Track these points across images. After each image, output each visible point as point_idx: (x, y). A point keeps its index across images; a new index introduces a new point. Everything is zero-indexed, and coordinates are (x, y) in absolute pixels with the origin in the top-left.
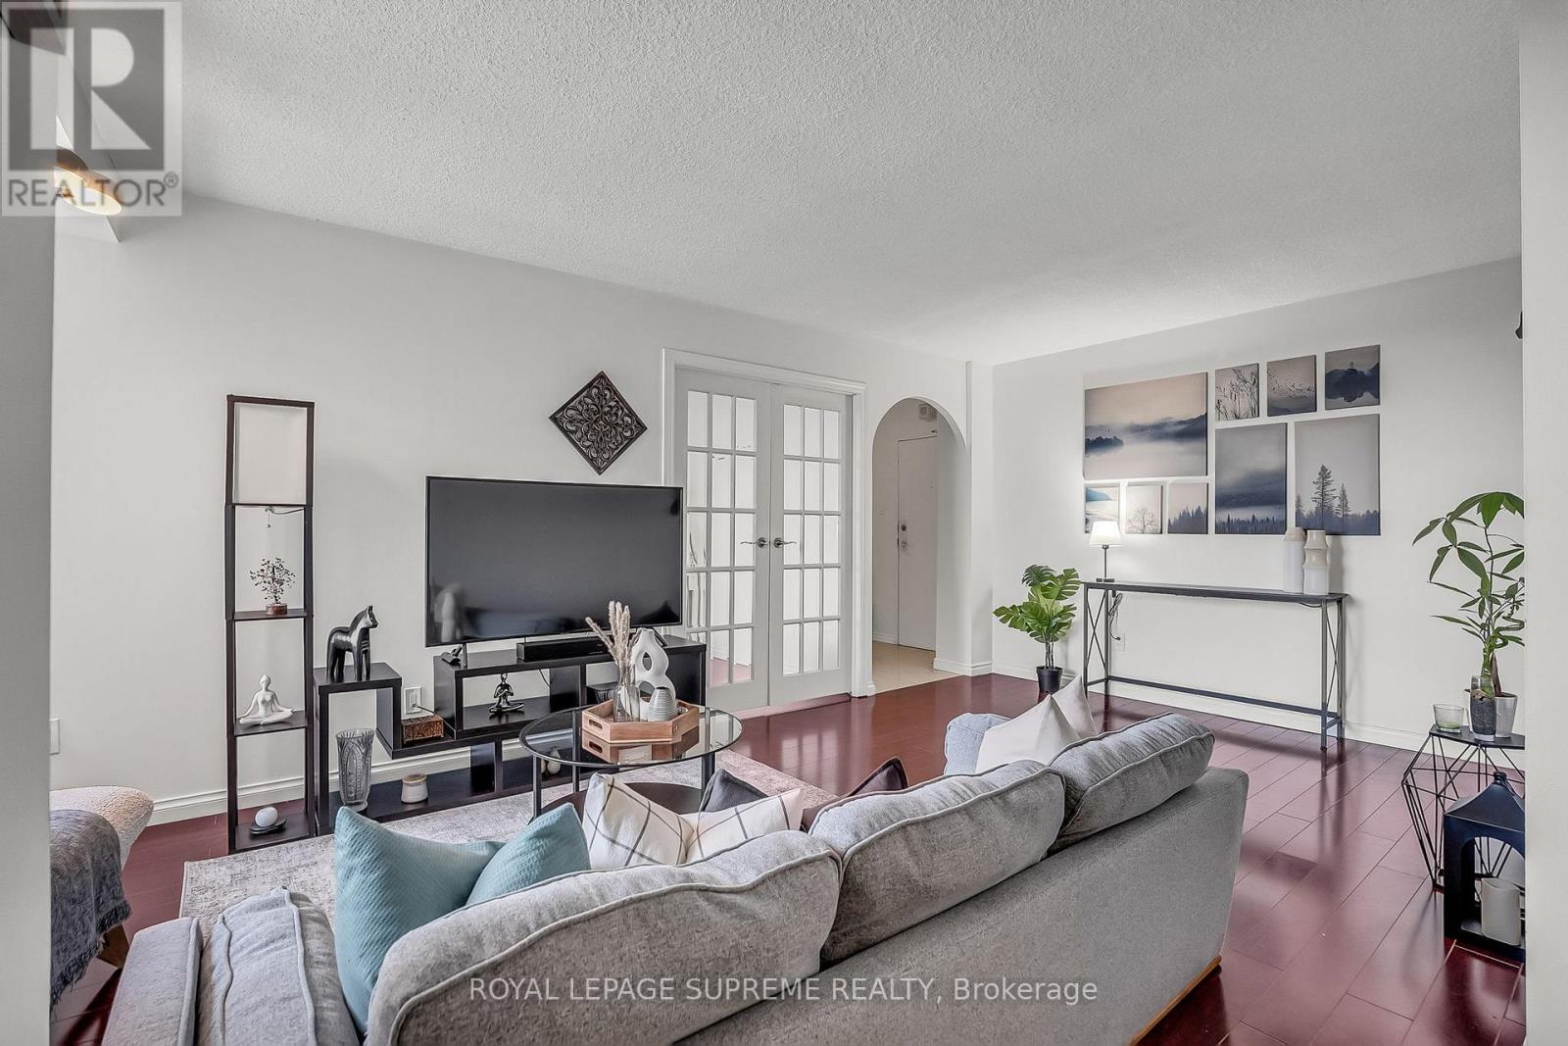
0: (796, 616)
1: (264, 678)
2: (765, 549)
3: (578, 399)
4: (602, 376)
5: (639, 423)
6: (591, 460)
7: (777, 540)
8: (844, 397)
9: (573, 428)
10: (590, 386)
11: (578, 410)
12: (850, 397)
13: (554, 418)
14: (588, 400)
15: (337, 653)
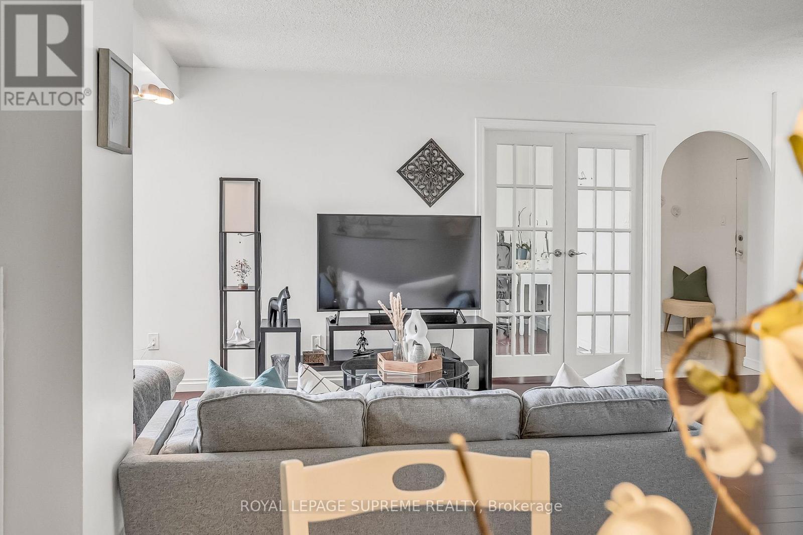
0: (589, 310)
1: (238, 321)
2: (562, 257)
3: (416, 158)
4: (431, 141)
5: (459, 170)
6: (424, 197)
7: (570, 251)
8: (635, 137)
9: (412, 177)
10: (423, 149)
11: (415, 165)
12: (641, 138)
13: (399, 172)
14: (423, 159)
15: (273, 312)
